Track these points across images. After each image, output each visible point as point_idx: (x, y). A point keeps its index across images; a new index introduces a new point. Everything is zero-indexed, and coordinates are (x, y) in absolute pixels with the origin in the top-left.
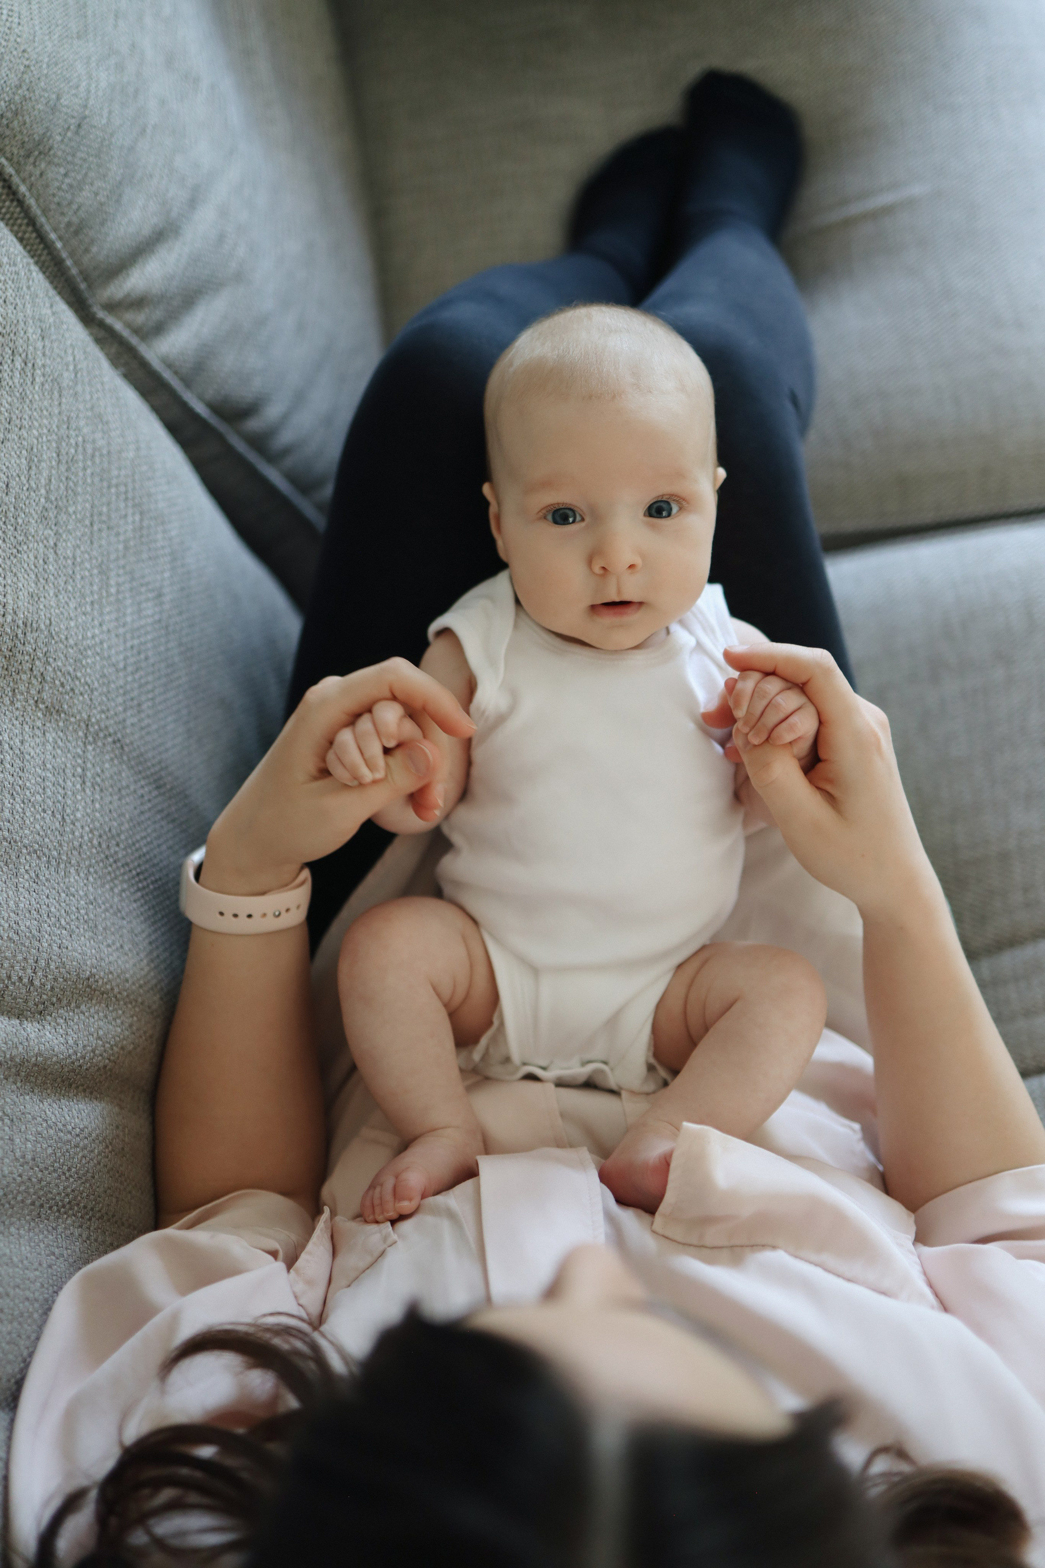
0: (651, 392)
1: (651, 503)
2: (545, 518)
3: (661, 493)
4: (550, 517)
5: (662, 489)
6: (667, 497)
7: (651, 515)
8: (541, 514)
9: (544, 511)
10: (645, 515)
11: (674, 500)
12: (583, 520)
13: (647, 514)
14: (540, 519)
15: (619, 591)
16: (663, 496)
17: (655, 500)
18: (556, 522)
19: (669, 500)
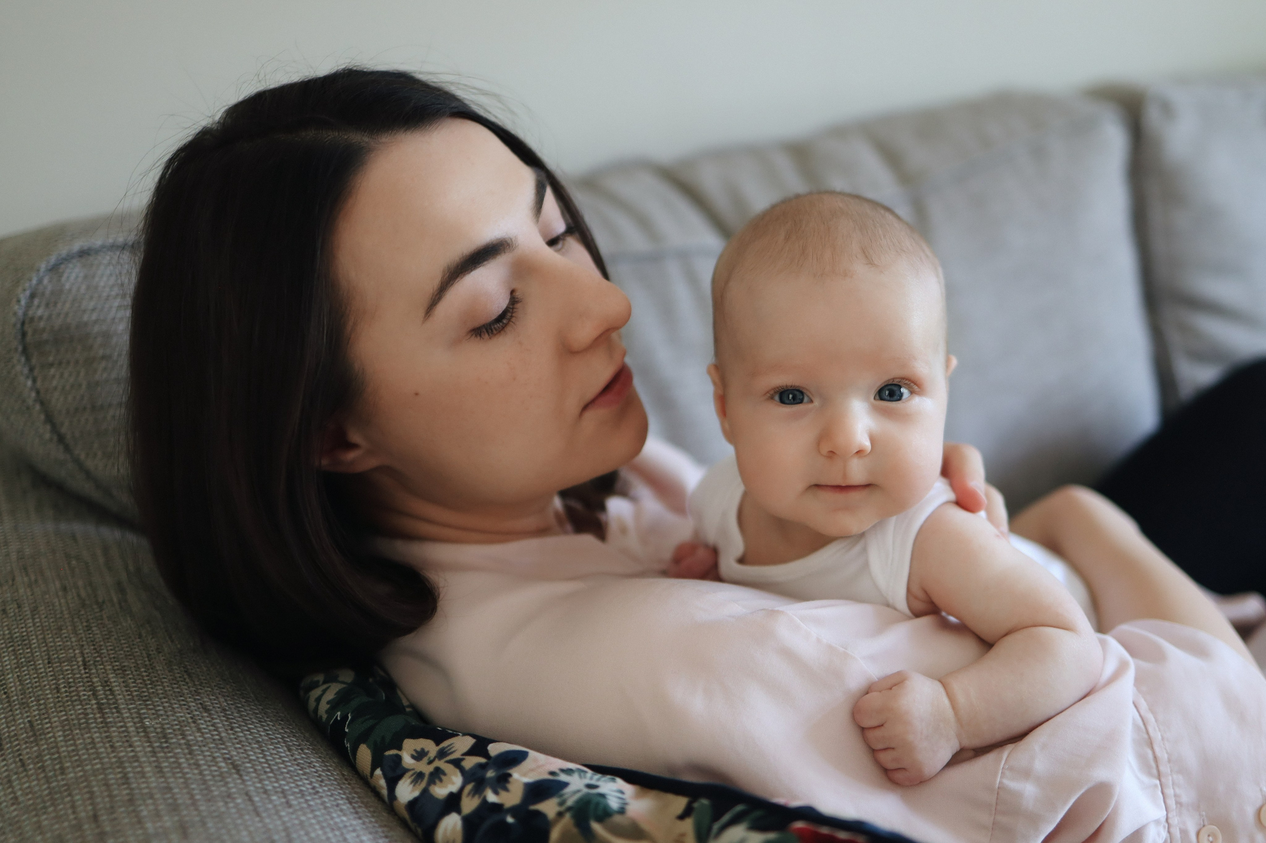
0: (882, 272)
1: (882, 386)
2: (772, 398)
3: (892, 377)
4: (777, 398)
5: (893, 372)
6: (897, 380)
7: (882, 399)
8: (769, 395)
9: (772, 392)
10: (875, 399)
11: (905, 384)
12: (811, 401)
13: (877, 397)
14: (768, 399)
15: (845, 476)
16: (893, 379)
17: (886, 384)
18: (782, 401)
19: (899, 384)
